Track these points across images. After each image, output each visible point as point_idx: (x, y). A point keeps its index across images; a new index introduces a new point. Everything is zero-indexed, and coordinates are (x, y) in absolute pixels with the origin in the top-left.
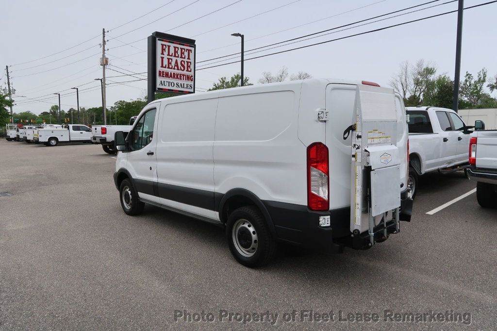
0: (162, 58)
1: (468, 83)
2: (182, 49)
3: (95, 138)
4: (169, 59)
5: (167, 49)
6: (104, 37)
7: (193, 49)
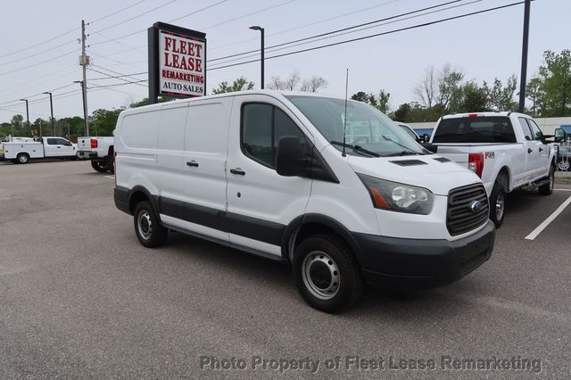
0: (167, 54)
1: (497, 91)
2: (190, 44)
3: (82, 153)
4: (174, 56)
5: (172, 43)
6: (83, 30)
7: (203, 44)
